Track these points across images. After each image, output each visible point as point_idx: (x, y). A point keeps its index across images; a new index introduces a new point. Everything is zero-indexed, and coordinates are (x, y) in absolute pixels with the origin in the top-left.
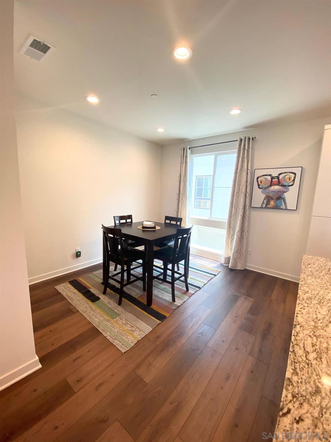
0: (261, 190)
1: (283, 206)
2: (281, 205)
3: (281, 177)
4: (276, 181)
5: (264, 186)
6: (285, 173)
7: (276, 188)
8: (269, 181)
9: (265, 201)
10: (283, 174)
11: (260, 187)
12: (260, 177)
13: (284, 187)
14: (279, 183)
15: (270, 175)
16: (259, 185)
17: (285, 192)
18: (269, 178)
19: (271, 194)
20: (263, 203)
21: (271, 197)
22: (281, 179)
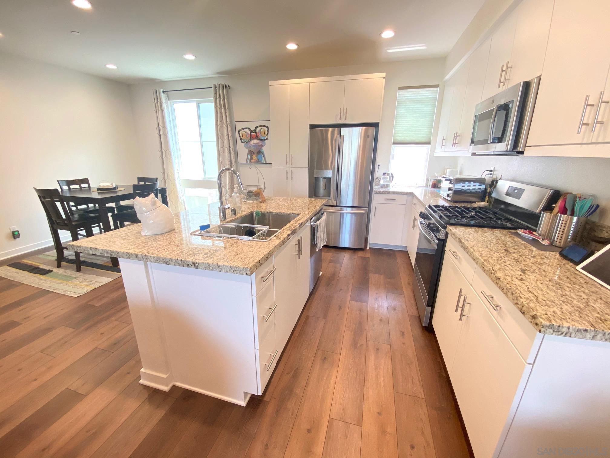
0: (243, 144)
1: (263, 161)
2: (262, 159)
3: (258, 130)
4: (254, 135)
5: (246, 140)
6: (260, 126)
7: (255, 142)
8: (249, 135)
9: (249, 156)
10: (259, 127)
11: (243, 141)
12: (241, 130)
13: (261, 141)
14: (257, 137)
15: (249, 128)
16: (241, 139)
17: (262, 146)
18: (248, 131)
19: (252, 149)
20: (247, 158)
21: (253, 152)
22: (258, 133)
